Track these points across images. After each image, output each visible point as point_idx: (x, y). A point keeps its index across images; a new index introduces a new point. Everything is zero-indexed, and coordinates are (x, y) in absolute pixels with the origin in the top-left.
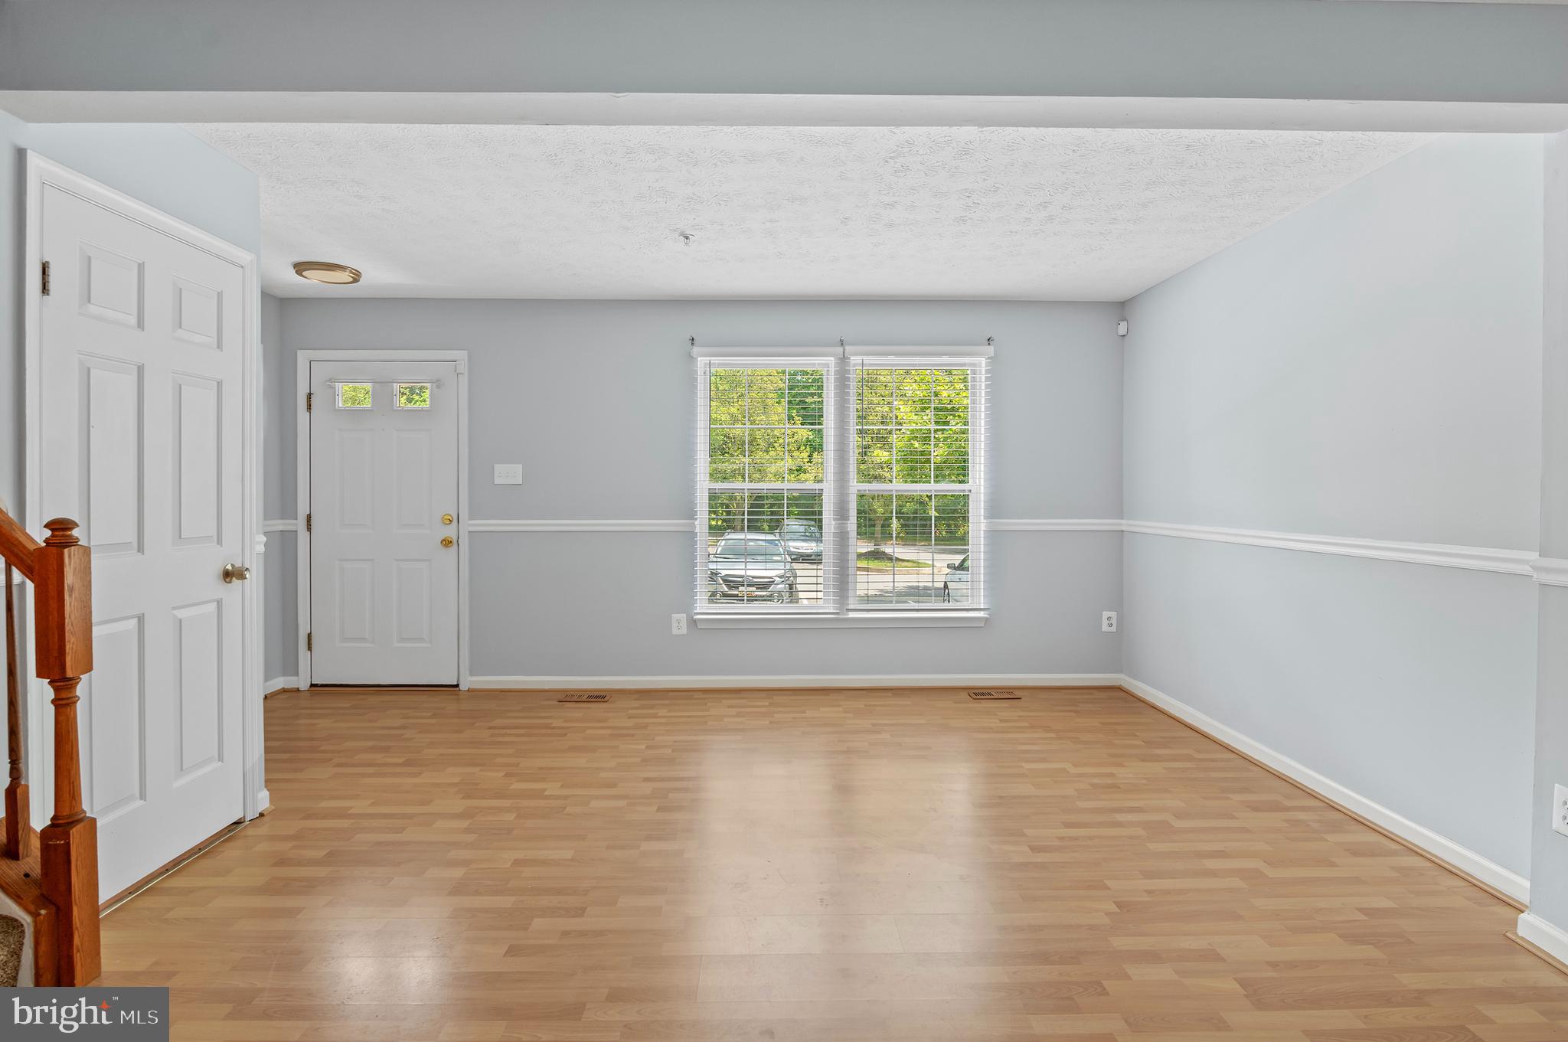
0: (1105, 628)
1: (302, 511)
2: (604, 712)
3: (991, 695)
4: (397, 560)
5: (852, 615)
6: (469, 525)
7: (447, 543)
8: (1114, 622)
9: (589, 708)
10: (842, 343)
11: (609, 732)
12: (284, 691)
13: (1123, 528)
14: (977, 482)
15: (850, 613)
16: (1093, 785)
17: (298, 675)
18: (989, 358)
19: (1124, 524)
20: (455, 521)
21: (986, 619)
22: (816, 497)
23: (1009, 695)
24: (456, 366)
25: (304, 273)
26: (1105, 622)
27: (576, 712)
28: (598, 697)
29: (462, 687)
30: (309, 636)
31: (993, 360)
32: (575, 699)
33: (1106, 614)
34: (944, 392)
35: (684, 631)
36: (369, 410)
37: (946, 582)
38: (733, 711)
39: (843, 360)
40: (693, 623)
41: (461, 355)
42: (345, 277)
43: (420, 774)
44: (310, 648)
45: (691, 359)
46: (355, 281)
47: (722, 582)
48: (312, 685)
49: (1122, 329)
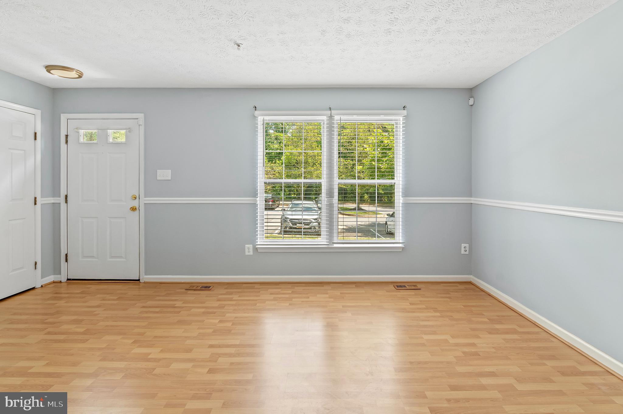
0: (463, 252)
1: (63, 193)
2: (206, 297)
3: (405, 286)
4: (110, 218)
5: (335, 245)
6: (145, 200)
7: (133, 209)
8: (467, 249)
9: (199, 294)
10: (330, 109)
11: (203, 310)
12: (54, 282)
13: (472, 202)
14: (399, 179)
15: (334, 244)
16: (464, 353)
17: (61, 274)
18: (404, 116)
19: (473, 200)
20: (138, 198)
21: (403, 248)
22: (319, 186)
23: (414, 286)
24: (138, 121)
25: (51, 71)
26: (463, 249)
27: (191, 296)
28: (206, 287)
29: (141, 281)
30: (66, 255)
31: (406, 117)
32: (194, 288)
33: (463, 245)
34: (385, 141)
35: (251, 253)
36: (96, 143)
37: (386, 222)
38: (272, 297)
39: (331, 117)
40: (256, 249)
41: (141, 116)
42: (74, 74)
43: (87, 340)
44: (66, 261)
45: (255, 117)
46: (80, 77)
47: (289, 222)
48: (68, 280)
49: (471, 102)
